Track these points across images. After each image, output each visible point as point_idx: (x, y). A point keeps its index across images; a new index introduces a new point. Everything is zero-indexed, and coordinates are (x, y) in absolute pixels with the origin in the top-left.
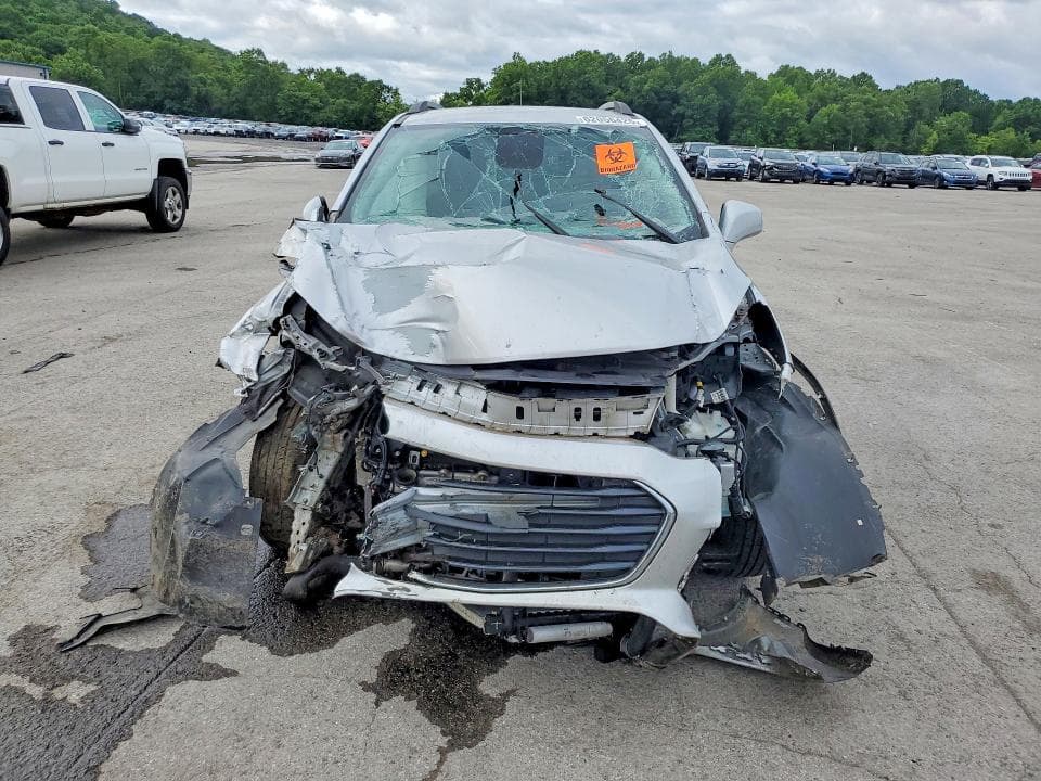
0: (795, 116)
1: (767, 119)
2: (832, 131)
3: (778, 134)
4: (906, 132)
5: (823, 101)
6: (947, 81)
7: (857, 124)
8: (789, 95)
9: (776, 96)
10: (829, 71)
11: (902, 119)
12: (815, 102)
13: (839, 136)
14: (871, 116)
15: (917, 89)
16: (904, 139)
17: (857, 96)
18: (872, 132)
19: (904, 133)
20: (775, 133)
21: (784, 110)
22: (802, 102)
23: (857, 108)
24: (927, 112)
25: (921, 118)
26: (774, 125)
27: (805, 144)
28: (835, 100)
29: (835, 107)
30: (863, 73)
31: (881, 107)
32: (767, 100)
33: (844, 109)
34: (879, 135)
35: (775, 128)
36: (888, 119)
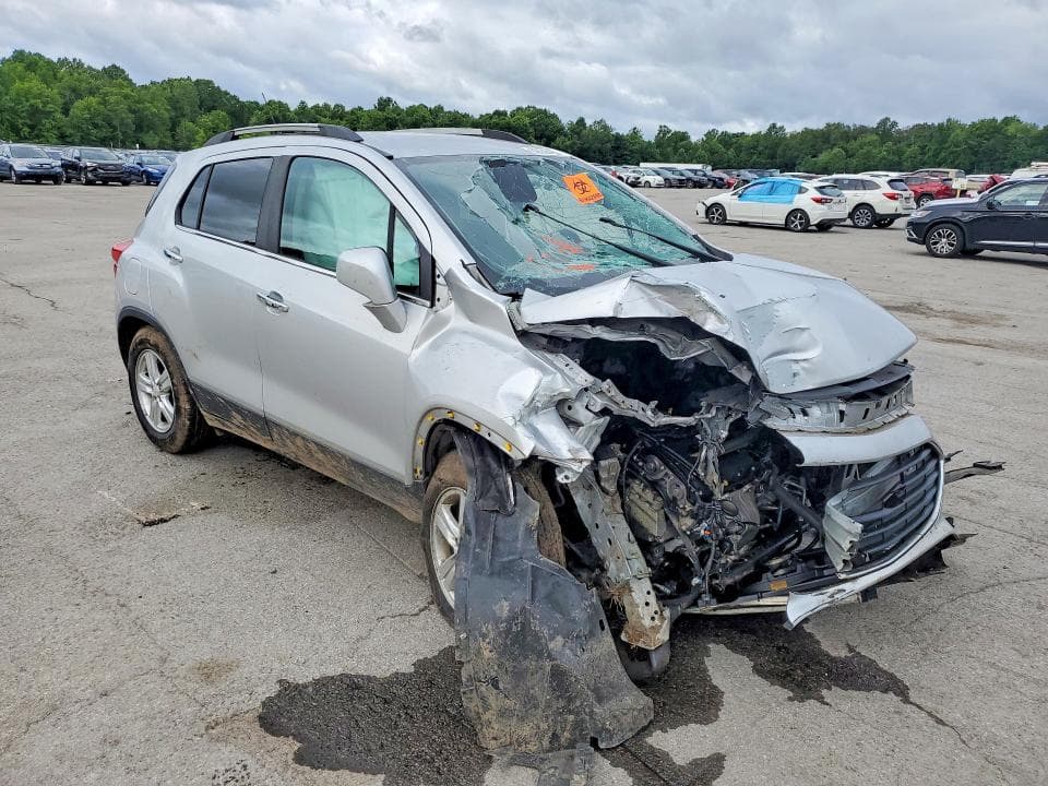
0: (48, 109)
1: (13, 111)
2: (96, 126)
3: (32, 127)
4: (173, 129)
5: (78, 94)
6: (197, 81)
7: (122, 119)
8: (34, 84)
9: (18, 84)
10: (74, 60)
11: (167, 115)
12: (68, 93)
13: (105, 132)
14: (133, 112)
15: (172, 87)
16: (173, 136)
17: (115, 90)
18: (139, 127)
19: (171, 130)
20: (29, 126)
21: (32, 101)
22: (53, 92)
23: (117, 103)
24: (187, 109)
25: (184, 116)
26: (23, 118)
27: (68, 140)
28: (92, 93)
29: (93, 100)
30: (114, 66)
31: (143, 103)
32: (7, 89)
33: (104, 103)
34: (148, 132)
35: (28, 122)
36: (153, 114)
